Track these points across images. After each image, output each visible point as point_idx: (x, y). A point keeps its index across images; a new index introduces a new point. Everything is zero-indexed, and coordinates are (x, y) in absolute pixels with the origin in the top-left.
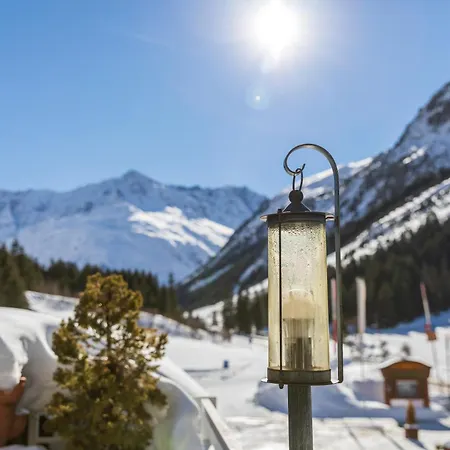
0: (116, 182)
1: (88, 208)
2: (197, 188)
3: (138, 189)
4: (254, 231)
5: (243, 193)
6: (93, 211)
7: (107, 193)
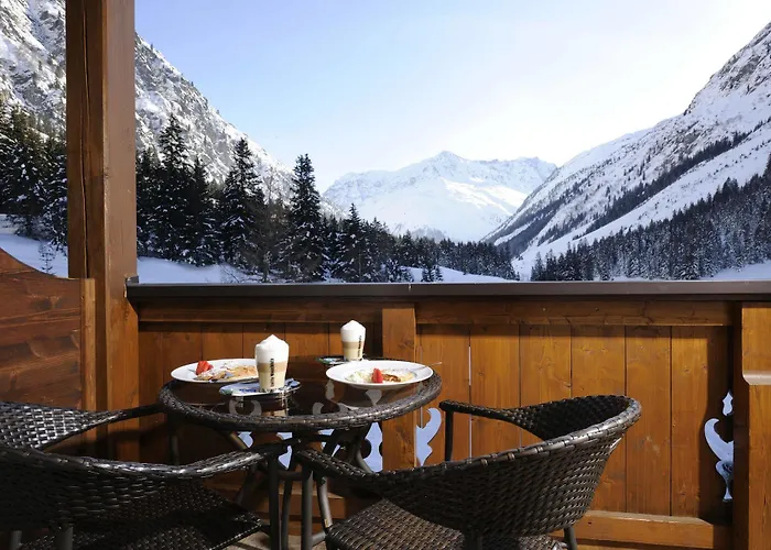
0: (432, 160)
1: (413, 181)
2: (495, 161)
3: (447, 165)
4: (547, 194)
5: (534, 163)
6: (416, 184)
7: (425, 170)
